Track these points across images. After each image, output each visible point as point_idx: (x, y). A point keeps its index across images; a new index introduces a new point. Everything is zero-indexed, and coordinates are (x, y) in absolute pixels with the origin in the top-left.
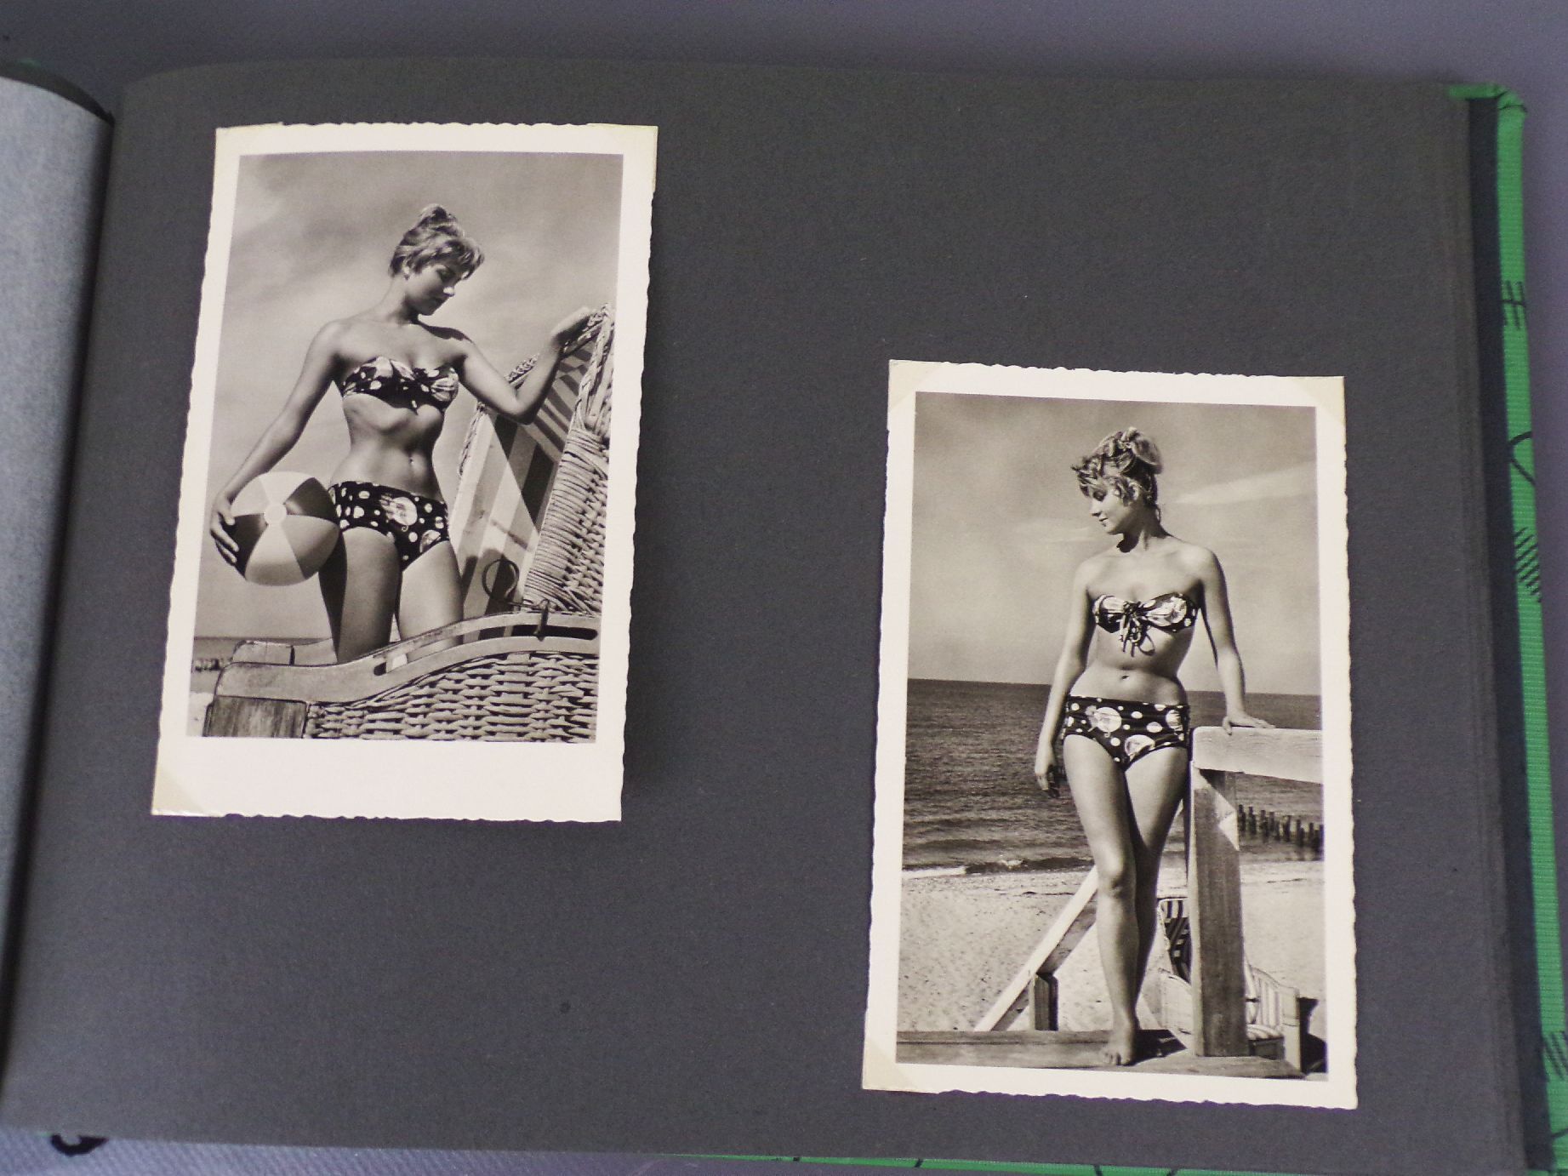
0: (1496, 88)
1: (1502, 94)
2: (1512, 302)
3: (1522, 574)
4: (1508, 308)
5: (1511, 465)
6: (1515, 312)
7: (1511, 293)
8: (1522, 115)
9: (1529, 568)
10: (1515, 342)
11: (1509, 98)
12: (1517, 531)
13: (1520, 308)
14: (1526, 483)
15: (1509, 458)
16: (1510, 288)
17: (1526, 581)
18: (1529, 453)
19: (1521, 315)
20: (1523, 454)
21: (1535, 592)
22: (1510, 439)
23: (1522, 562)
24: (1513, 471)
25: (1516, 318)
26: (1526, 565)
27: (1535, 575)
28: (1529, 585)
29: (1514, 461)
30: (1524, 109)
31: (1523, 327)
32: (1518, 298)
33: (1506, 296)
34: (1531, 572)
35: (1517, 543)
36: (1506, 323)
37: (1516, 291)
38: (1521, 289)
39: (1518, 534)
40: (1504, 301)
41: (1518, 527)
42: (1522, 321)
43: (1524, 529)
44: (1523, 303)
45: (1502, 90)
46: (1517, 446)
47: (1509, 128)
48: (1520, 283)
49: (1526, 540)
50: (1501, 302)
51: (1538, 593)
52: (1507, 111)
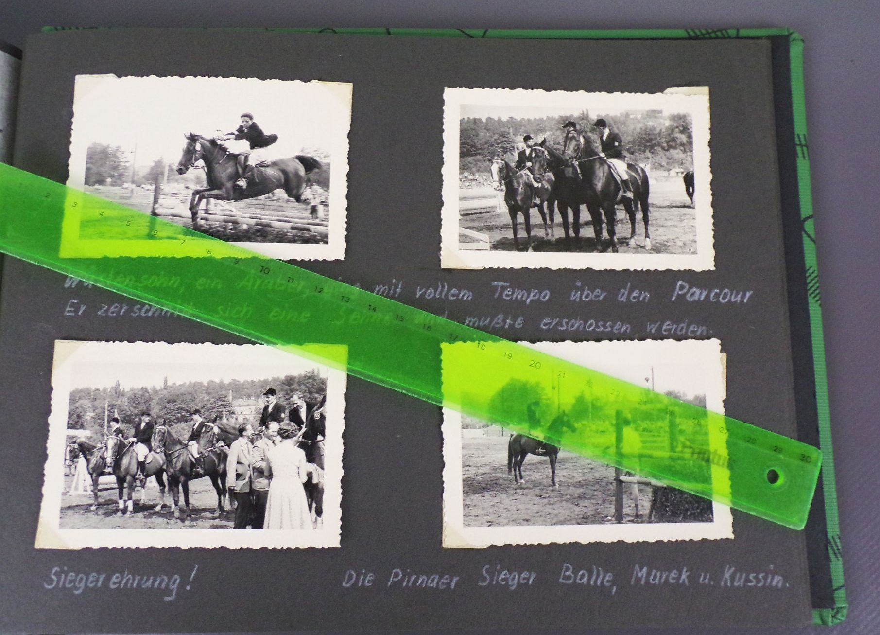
0: (788, 30)
1: (791, 34)
2: (801, 145)
3: (811, 291)
4: (798, 149)
5: (803, 232)
6: (802, 150)
7: (800, 141)
8: (802, 44)
9: (813, 289)
10: (803, 166)
11: (796, 35)
12: (807, 268)
13: (805, 149)
14: (812, 243)
15: (802, 229)
16: (799, 138)
17: (813, 295)
18: (813, 226)
19: (805, 152)
20: (809, 226)
21: (817, 301)
22: (802, 219)
23: (811, 285)
24: (804, 236)
25: (803, 153)
26: (812, 287)
27: (817, 292)
28: (815, 297)
29: (805, 231)
30: (803, 41)
31: (807, 158)
32: (803, 143)
33: (797, 142)
34: (816, 290)
35: (807, 275)
36: (798, 157)
37: (802, 139)
38: (805, 138)
39: (809, 270)
40: (797, 145)
41: (808, 266)
42: (806, 155)
43: (811, 267)
44: (806, 146)
45: (791, 31)
46: (806, 223)
47: (796, 51)
48: (804, 135)
49: (813, 273)
50: (795, 145)
51: (819, 302)
52: (794, 42)
